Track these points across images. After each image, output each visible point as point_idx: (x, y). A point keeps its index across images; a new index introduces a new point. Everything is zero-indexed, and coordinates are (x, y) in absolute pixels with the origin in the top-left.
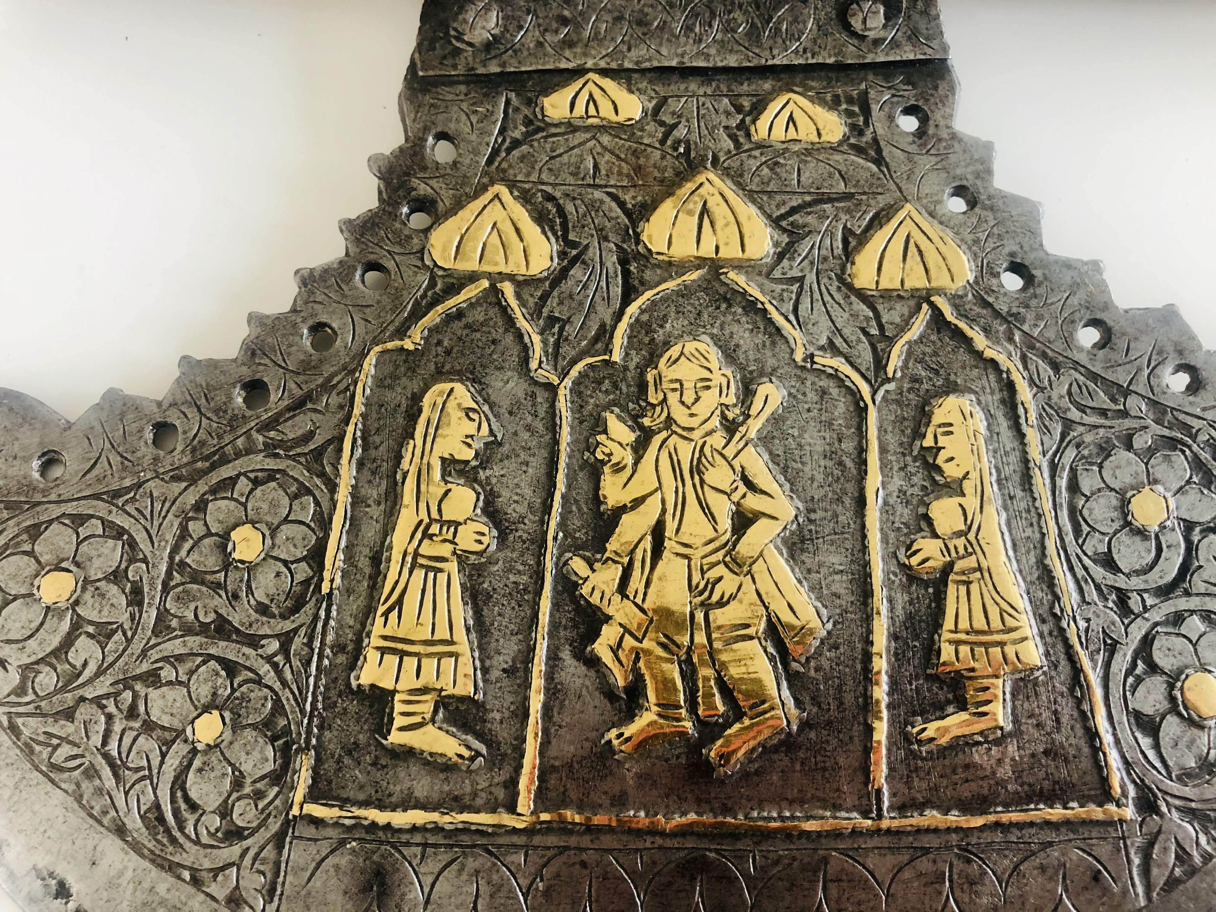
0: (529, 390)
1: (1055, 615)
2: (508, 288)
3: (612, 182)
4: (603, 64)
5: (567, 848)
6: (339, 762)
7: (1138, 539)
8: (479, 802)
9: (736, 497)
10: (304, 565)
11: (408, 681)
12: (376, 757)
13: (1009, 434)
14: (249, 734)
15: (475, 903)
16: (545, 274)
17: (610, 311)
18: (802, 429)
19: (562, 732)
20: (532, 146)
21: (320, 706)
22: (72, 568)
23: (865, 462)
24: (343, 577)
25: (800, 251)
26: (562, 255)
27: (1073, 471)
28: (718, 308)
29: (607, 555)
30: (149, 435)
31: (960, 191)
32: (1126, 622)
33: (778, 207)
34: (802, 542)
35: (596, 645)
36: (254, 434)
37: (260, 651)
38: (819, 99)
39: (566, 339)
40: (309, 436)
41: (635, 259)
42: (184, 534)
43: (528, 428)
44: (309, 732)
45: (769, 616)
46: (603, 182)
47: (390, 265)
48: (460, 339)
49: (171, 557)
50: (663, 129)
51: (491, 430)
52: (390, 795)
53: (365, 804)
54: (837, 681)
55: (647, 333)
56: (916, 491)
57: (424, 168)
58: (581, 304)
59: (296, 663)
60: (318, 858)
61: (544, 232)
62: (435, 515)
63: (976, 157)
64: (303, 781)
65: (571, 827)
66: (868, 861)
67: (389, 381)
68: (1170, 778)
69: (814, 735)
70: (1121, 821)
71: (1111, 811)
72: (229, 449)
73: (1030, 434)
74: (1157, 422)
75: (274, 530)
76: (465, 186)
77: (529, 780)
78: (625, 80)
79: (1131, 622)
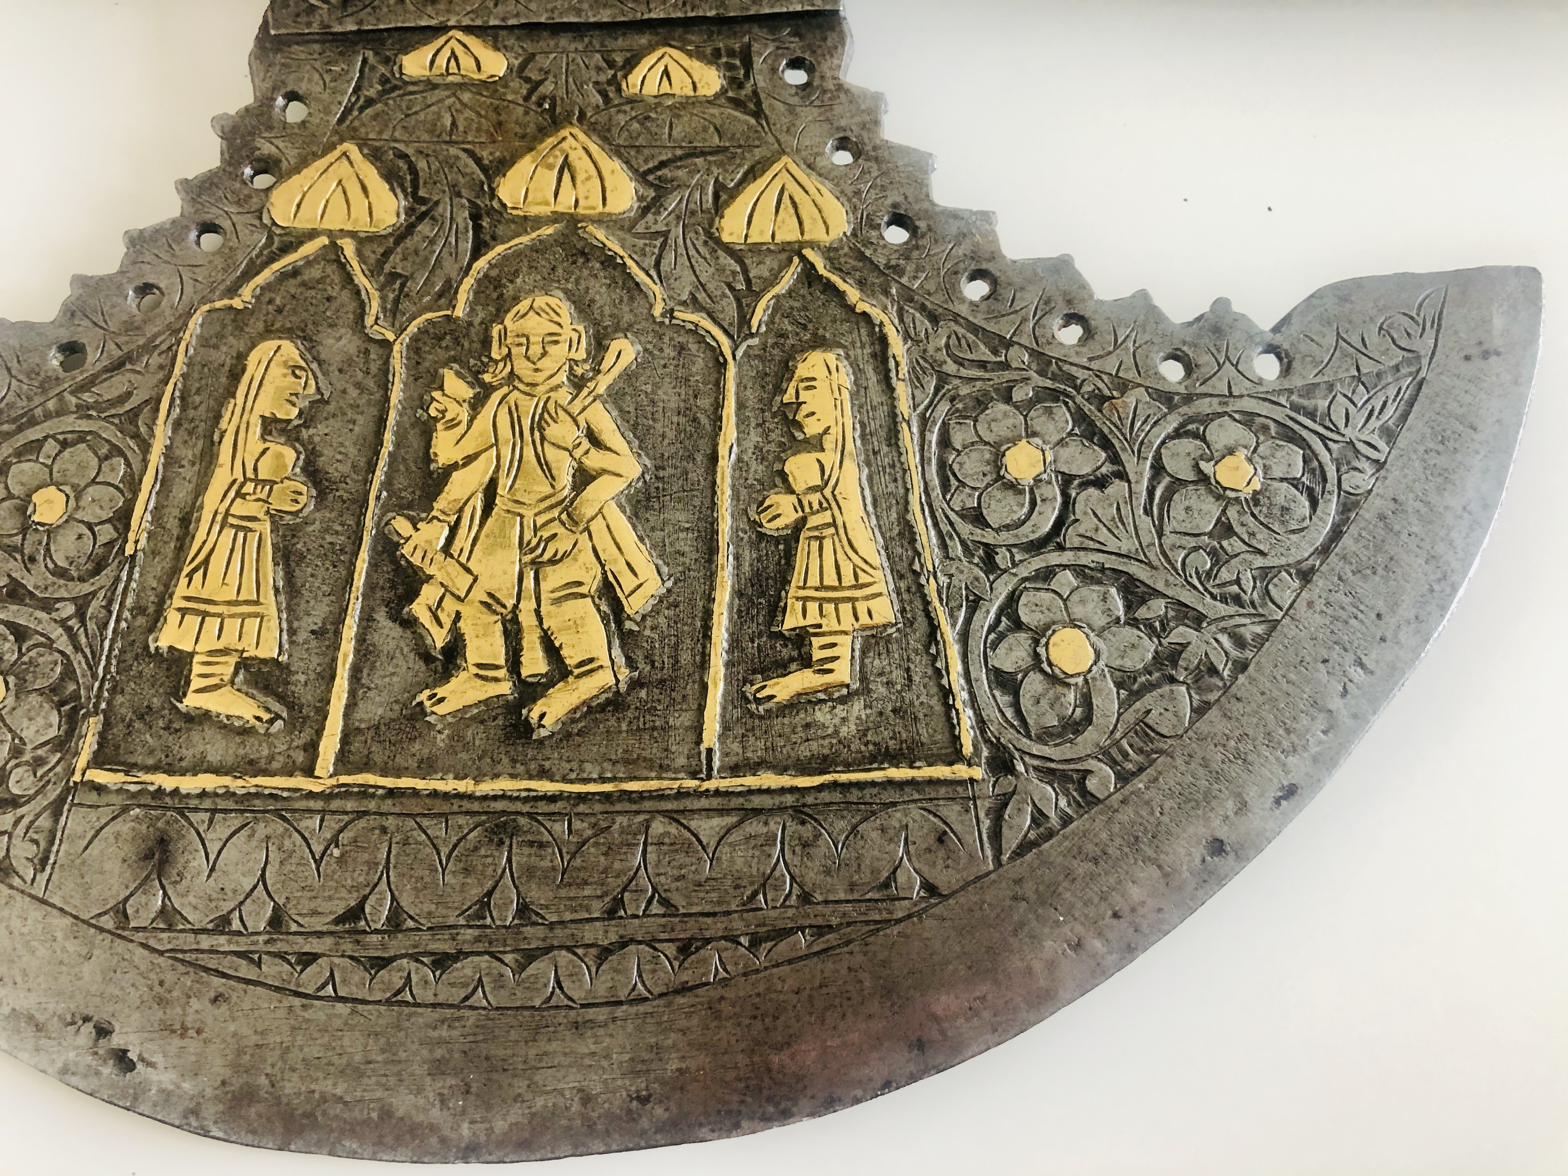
0: (363, 346)
1: (914, 572)
2: (348, 246)
3: (470, 139)
4: (466, 22)
5: (366, 813)
6: (129, 725)
7: (1010, 492)
8: (275, 765)
9: (578, 453)
10: (108, 526)
11: (209, 642)
12: (170, 721)
13: (878, 388)
14: (34, 699)
15: (264, 870)
16: (390, 230)
17: (457, 266)
18: (657, 386)
19: (371, 694)
20: (386, 104)
21: (113, 669)
23: (720, 419)
24: (148, 539)
25: (666, 205)
26: (409, 211)
27: (945, 425)
28: (574, 263)
29: (434, 513)
31: (843, 144)
32: (992, 578)
33: (646, 161)
34: (648, 499)
35: (414, 606)
36: (67, 396)
37: (54, 615)
38: (698, 54)
39: (407, 295)
40: (126, 397)
41: (488, 214)
43: (359, 386)
44: (99, 697)
45: (604, 573)
46: (460, 139)
47: (226, 224)
48: (293, 297)
50: (528, 85)
51: (318, 389)
52: (181, 759)
53: (154, 769)
54: (674, 640)
55: (495, 288)
56: (773, 447)
57: (270, 128)
58: (427, 259)
59: (92, 626)
60: (98, 825)
61: (392, 189)
62: (250, 474)
63: (863, 107)
64: (88, 746)
65: (371, 790)
66: (693, 824)
67: (214, 340)
68: (1028, 736)
69: (643, 694)
70: (972, 780)
71: (961, 771)
72: (38, 412)
73: (901, 387)
74: (1042, 373)
75: (79, 492)
76: (313, 144)
77: (330, 743)
78: (494, 39)
79: (996, 578)
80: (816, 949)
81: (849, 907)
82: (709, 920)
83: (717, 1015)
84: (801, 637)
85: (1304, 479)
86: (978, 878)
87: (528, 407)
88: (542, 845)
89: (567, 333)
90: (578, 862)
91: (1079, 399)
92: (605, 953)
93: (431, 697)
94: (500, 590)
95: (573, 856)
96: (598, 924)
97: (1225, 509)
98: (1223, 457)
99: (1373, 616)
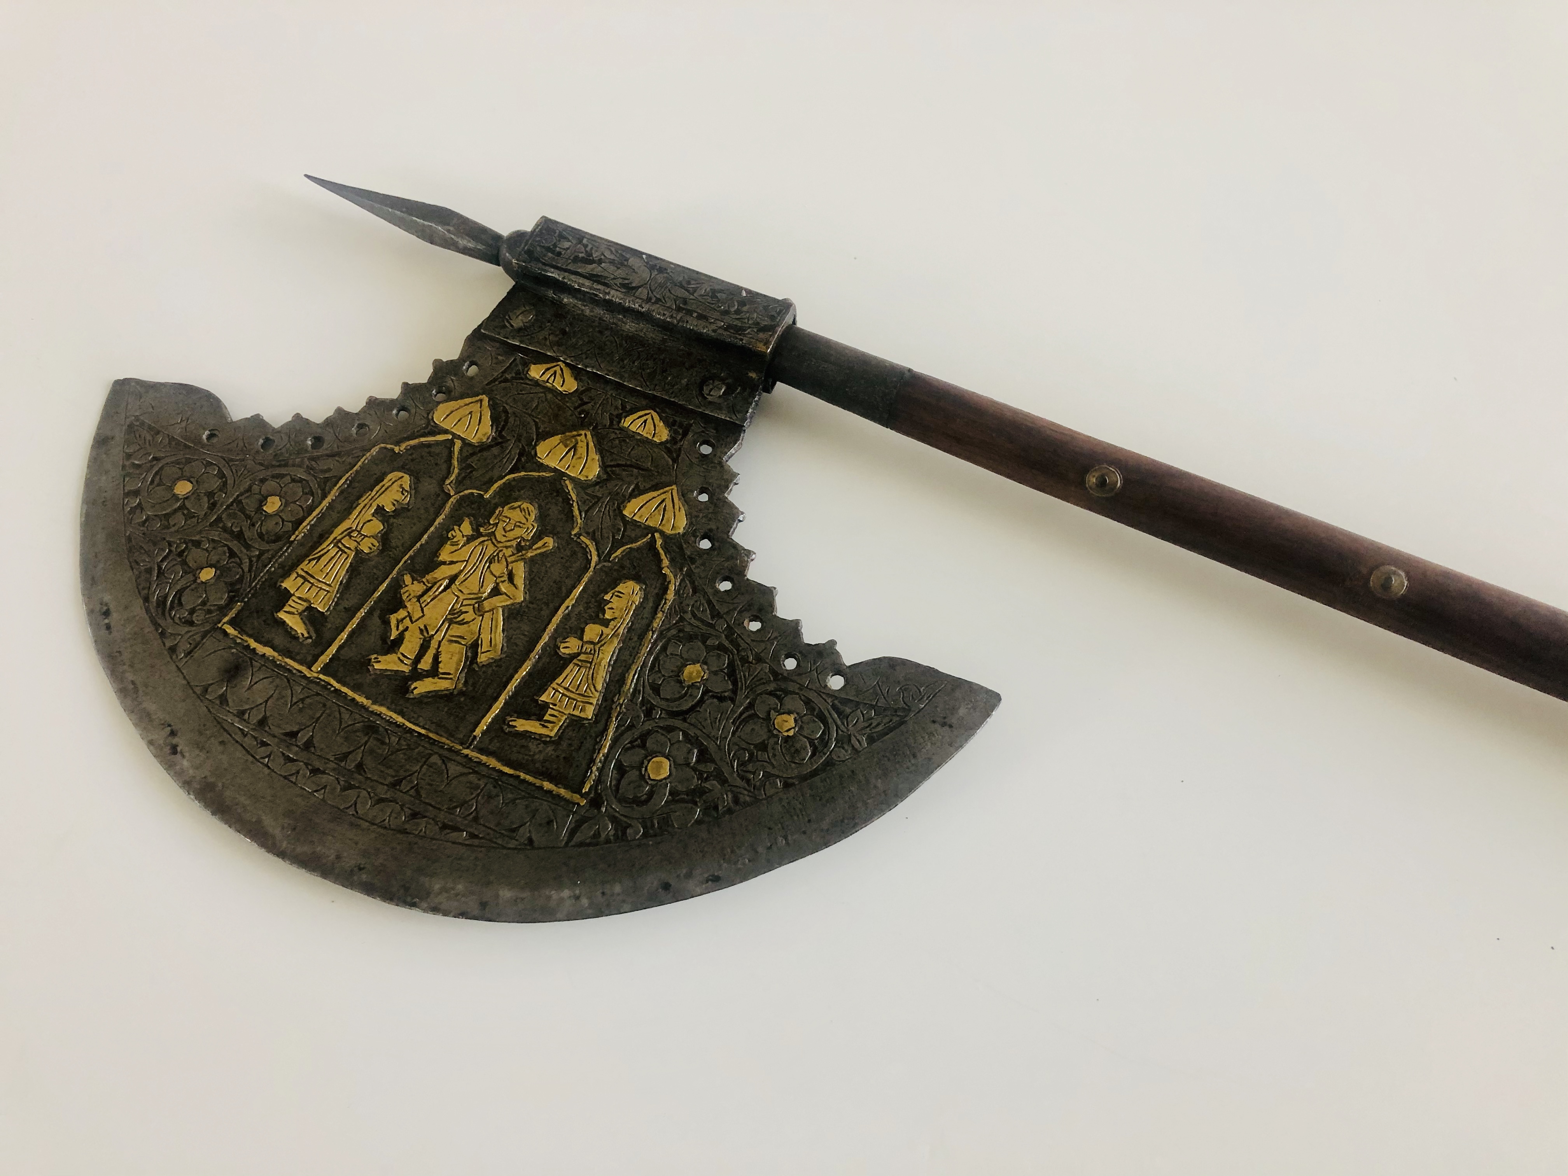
0: (438, 492)
1: (613, 701)
2: (458, 444)
3: (540, 417)
4: (568, 360)
5: (321, 695)
6: (251, 613)
7: (678, 685)
8: (298, 657)
10: (290, 524)
13: (650, 610)
14: (222, 585)
15: (268, 699)
16: (480, 444)
17: (499, 473)
18: (552, 565)
19: (353, 645)
20: (512, 385)
21: (258, 586)
22: (195, 483)
23: (571, 592)
24: (303, 537)
25: (608, 485)
26: (494, 439)
27: (669, 641)
28: (551, 494)
30: (261, 441)
33: (612, 461)
36: (306, 459)
37: (248, 553)
38: (666, 420)
39: (470, 478)
40: (329, 470)
41: (527, 456)
42: (249, 490)
43: (427, 509)
44: (246, 595)
46: (535, 415)
47: (413, 411)
48: (421, 457)
49: (238, 496)
50: (580, 402)
52: (263, 637)
53: (250, 636)
54: (490, 681)
55: (510, 491)
56: (586, 615)
57: (455, 375)
58: (488, 464)
59: (260, 565)
60: (216, 649)
61: (492, 426)
62: (358, 529)
63: (726, 477)
64: (232, 614)
65: (329, 687)
66: (449, 765)
67: (378, 462)
68: (615, 797)
69: (462, 699)
70: (578, 804)
71: (576, 797)
72: (291, 462)
73: (660, 615)
74: (726, 636)
75: (286, 504)
76: (469, 390)
77: (325, 658)
78: (577, 374)
79: (647, 720)
80: (467, 842)
81: (492, 832)
82: (431, 808)
83: (410, 850)
84: (545, 706)
85: (816, 741)
86: (554, 847)
87: (491, 550)
88: (383, 743)
90: (393, 757)
91: (736, 657)
92: (381, 801)
94: (429, 625)
95: (393, 753)
96: (386, 787)
97: (769, 738)
98: (784, 713)
99: (806, 819)
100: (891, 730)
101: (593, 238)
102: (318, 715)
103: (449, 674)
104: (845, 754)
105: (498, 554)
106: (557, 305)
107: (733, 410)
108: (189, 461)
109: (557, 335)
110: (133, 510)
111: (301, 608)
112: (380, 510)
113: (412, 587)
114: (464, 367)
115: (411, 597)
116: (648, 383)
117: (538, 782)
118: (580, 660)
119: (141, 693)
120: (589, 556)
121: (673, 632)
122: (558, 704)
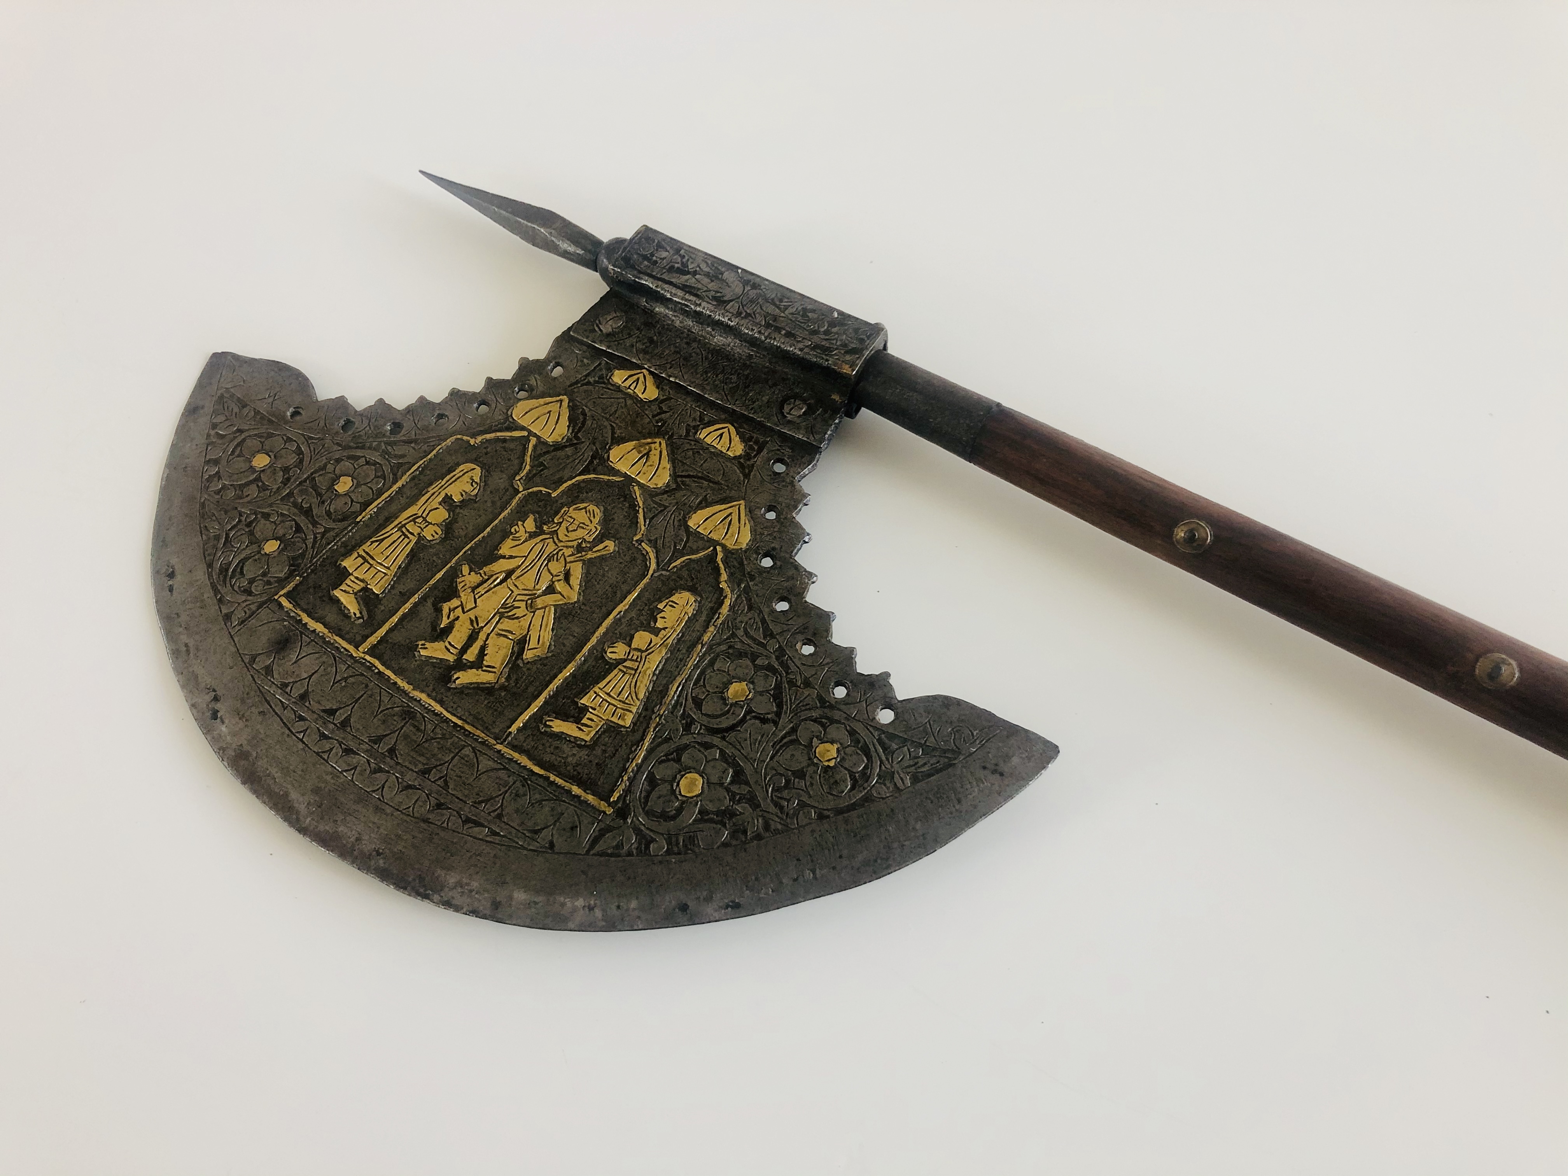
0: (507, 487)
1: (653, 711)
2: (533, 441)
3: (617, 421)
4: (653, 369)
5: (365, 676)
6: (309, 588)
7: (722, 701)
8: (347, 636)
9: (555, 579)
10: (358, 505)
12: (324, 596)
13: (702, 623)
14: (284, 558)
15: (313, 674)
16: (555, 444)
17: (570, 474)
18: (610, 569)
19: (402, 630)
20: (594, 388)
21: (319, 563)
22: (273, 457)
23: (626, 597)
24: (369, 518)
25: (676, 494)
26: (569, 440)
27: (718, 656)
28: (618, 499)
29: (481, 571)
30: (342, 422)
33: (682, 471)
34: (569, 614)
36: (383, 444)
37: (314, 529)
38: (742, 435)
39: (541, 475)
40: (403, 456)
41: (599, 459)
42: (324, 467)
43: (493, 503)
44: (307, 570)
46: (613, 420)
47: (493, 406)
48: (496, 450)
49: (312, 474)
50: (658, 410)
52: (316, 613)
53: (304, 610)
54: (532, 679)
55: (578, 492)
56: (637, 622)
57: (540, 374)
58: (560, 464)
59: (324, 541)
60: (270, 620)
61: (569, 427)
62: (424, 515)
63: (796, 497)
64: (290, 587)
65: (373, 668)
66: (480, 758)
67: (453, 452)
68: (643, 809)
69: (503, 694)
70: (604, 812)
71: (603, 805)
72: (368, 445)
73: (711, 629)
74: (777, 658)
75: (358, 485)
76: (552, 390)
77: (373, 639)
78: (659, 381)
79: (685, 734)
80: (488, 839)
81: (514, 831)
82: (456, 800)
83: (431, 840)
84: (585, 709)
85: (857, 775)
86: (574, 853)
87: (551, 548)
88: (418, 730)
89: (592, 527)
90: (426, 745)
91: (784, 679)
92: (409, 787)
93: (422, 645)
94: (481, 617)
95: (427, 741)
96: (415, 774)
97: (809, 765)
98: (827, 742)
99: (838, 855)
100: (938, 771)
101: (693, 251)
102: (357, 696)
103: (494, 667)
104: (885, 791)
105: (557, 553)
106: (649, 314)
107: (811, 430)
108: (270, 436)
109: (644, 344)
110: (210, 479)
111: (358, 588)
112: (447, 501)
113: (468, 578)
114: (549, 368)
115: (466, 587)
116: (729, 398)
117: (567, 785)
118: (625, 667)
119: (191, 655)
120: (648, 563)
121: (723, 647)
122: (598, 709)
